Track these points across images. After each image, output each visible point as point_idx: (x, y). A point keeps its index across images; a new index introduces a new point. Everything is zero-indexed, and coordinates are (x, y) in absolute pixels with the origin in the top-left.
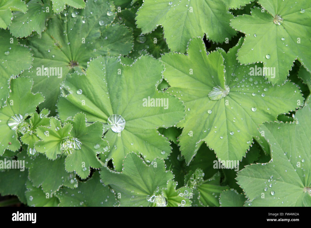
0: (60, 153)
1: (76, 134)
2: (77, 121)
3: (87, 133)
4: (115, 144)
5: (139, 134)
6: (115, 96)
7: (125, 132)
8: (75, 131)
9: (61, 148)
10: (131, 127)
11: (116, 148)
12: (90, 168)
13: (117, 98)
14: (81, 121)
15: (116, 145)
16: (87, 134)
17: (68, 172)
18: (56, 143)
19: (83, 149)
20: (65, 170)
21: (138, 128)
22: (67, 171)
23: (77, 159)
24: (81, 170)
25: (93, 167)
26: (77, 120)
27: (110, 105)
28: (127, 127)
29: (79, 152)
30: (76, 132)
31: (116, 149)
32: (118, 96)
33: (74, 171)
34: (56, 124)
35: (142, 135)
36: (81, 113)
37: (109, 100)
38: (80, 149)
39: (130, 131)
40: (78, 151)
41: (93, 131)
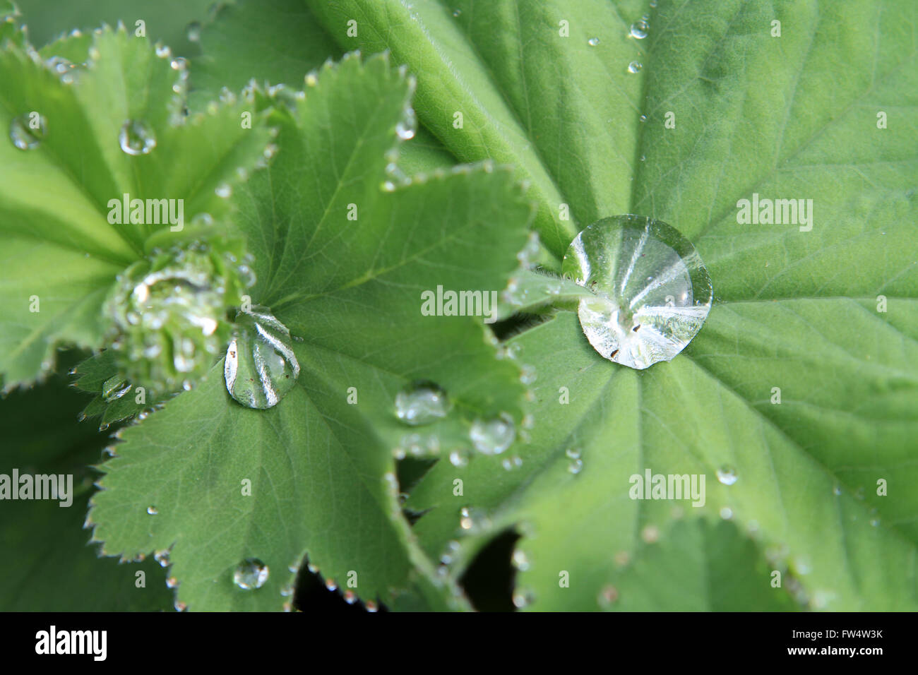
0: (86, 340)
1: (276, 264)
2: (323, 132)
3: (369, 275)
4: (579, 439)
5: (811, 413)
6: (692, 67)
7: (686, 377)
8: (282, 232)
9: (113, 309)
10: (747, 348)
11: (573, 470)
12: (304, 571)
13: (706, 84)
14: (360, 143)
15: (582, 445)
16: (369, 285)
17: (105, 552)
18: (84, 268)
19: (287, 414)
20: (87, 524)
21: (811, 365)
22: (94, 539)
23: (215, 474)
24: (215, 578)
25: (325, 575)
26: (328, 126)
27: (628, 134)
28: (716, 338)
29: (250, 429)
30: (278, 248)
31: (577, 476)
32: (719, 73)
33: (152, 555)
34: (145, 92)
35: (834, 421)
36: (380, 63)
37: (635, 89)
38: (264, 411)
39: (727, 381)
40: (244, 415)
41: (425, 257)
